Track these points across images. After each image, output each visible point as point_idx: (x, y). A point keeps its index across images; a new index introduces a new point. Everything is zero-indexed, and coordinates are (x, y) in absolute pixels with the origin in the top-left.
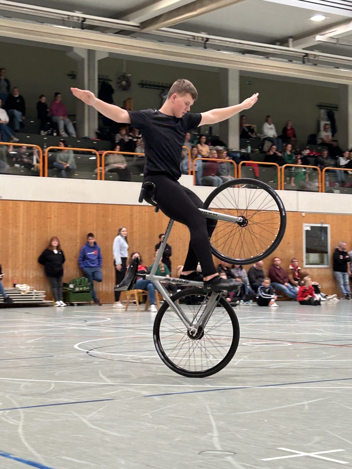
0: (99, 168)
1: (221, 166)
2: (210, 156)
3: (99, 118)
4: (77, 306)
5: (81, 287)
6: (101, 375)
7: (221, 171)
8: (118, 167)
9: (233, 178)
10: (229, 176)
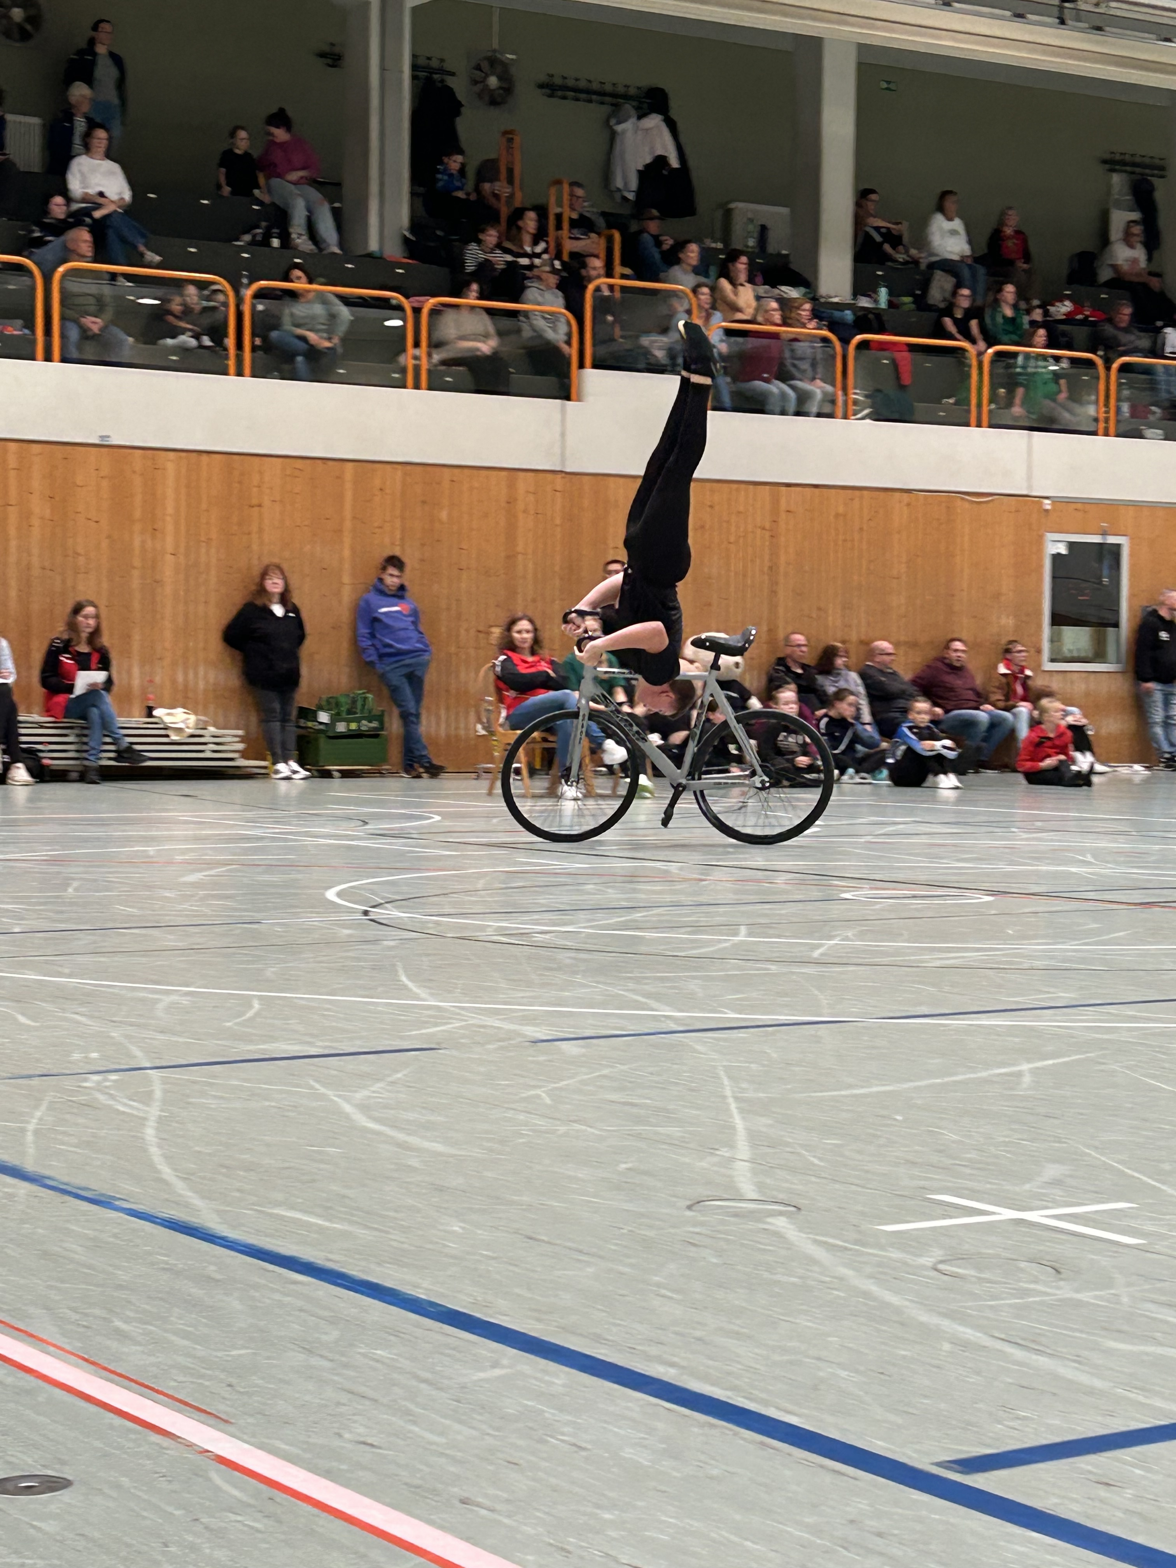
0: (411, 351)
1: (792, 351)
2: (760, 319)
3: (413, 194)
4: (342, 777)
5: (352, 720)
6: (404, 978)
7: (795, 366)
8: (470, 350)
9: (829, 388)
10: (818, 382)
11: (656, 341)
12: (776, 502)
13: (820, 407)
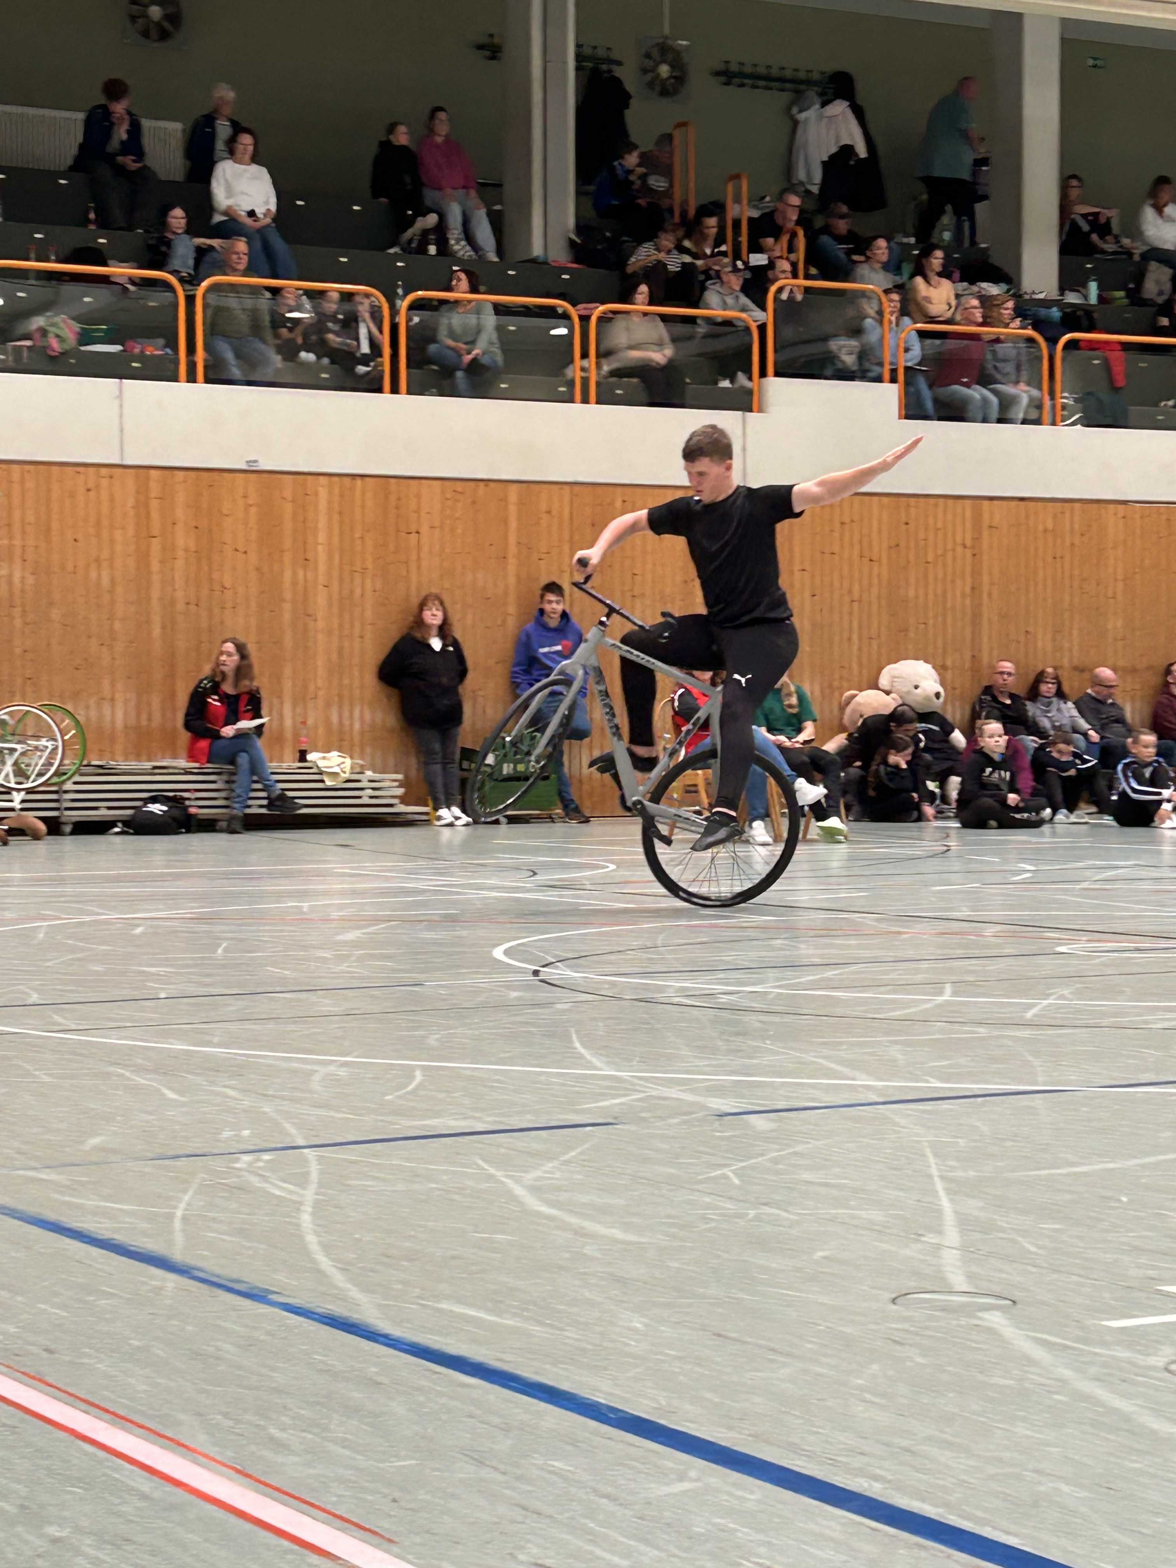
0: (578, 362)
1: (994, 352)
2: (958, 317)
3: (579, 193)
4: (508, 823)
5: (520, 761)
6: (577, 1045)
7: (996, 368)
8: (643, 360)
9: (1035, 393)
10: (1022, 386)
11: (844, 346)
12: (977, 516)
13: (1026, 413)
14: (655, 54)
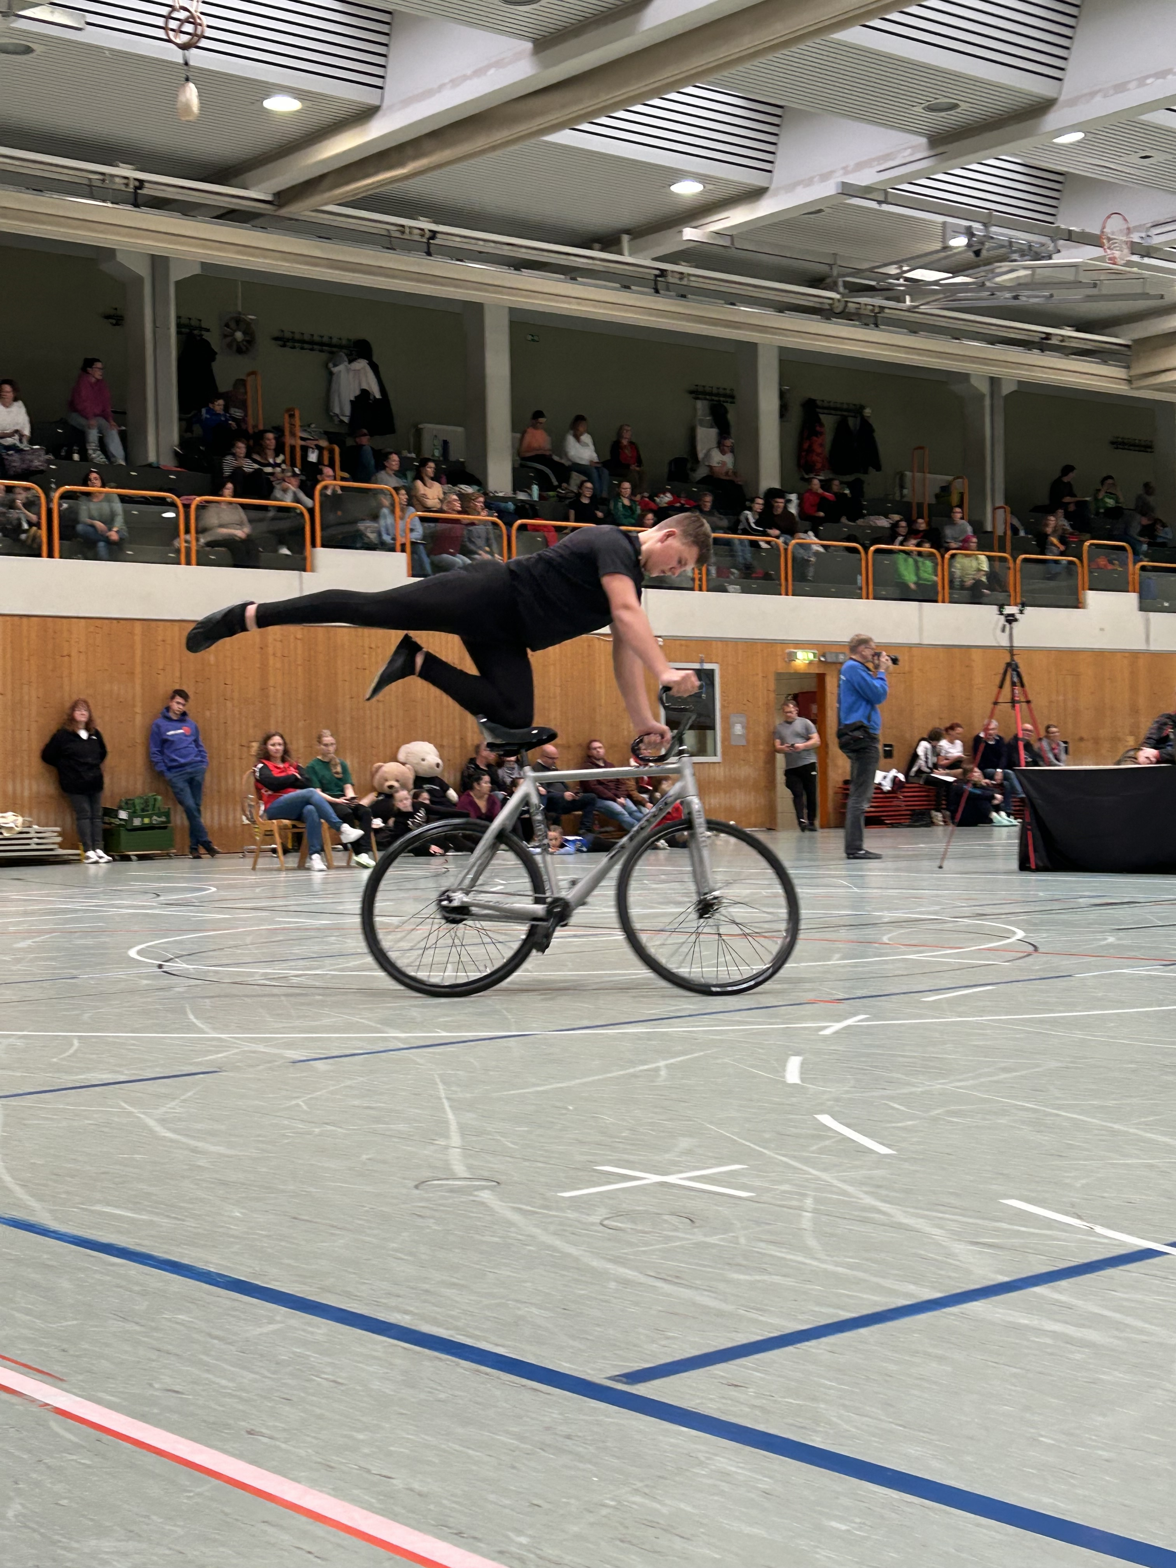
0: (183, 536)
1: (470, 532)
2: (445, 508)
3: (180, 419)
4: (138, 860)
5: (146, 816)
6: (191, 1017)
7: (472, 542)
8: (230, 535)
11: (369, 527)
14: (233, 325)
